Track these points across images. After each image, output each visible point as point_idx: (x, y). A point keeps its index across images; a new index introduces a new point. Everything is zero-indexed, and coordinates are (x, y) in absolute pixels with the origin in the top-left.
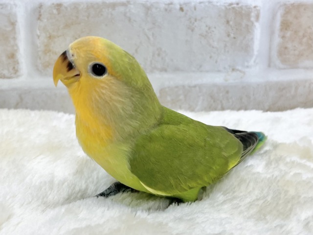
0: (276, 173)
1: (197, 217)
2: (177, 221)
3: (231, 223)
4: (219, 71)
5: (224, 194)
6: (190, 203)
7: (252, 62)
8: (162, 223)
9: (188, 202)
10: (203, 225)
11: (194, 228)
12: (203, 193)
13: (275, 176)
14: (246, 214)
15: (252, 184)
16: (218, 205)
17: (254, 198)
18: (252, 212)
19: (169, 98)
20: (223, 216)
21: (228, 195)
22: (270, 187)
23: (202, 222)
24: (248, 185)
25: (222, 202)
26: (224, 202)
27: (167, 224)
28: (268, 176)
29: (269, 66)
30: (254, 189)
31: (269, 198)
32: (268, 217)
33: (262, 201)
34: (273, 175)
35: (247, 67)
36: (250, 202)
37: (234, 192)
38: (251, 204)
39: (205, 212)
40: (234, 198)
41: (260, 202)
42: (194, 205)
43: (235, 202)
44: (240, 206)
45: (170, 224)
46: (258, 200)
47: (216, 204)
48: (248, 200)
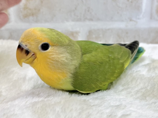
0: (153, 75)
1: (106, 97)
2: (94, 99)
3: (126, 101)
4: (122, 21)
5: (123, 86)
6: (103, 91)
7: (141, 16)
8: (86, 100)
9: (102, 90)
10: (109, 101)
11: (104, 103)
12: (110, 86)
13: (152, 76)
14: (134, 96)
15: (139, 81)
16: (118, 92)
17: (140, 88)
18: (138, 95)
19: (94, 36)
20: (122, 97)
21: (124, 86)
22: (149, 82)
23: (109, 100)
24: (137, 81)
25: (121, 90)
26: (122, 90)
27: (88, 101)
28: (149, 76)
29: (151, 18)
30: (140, 83)
31: (149, 88)
32: (147, 98)
33: (144, 90)
34: (151, 76)
35: (139, 19)
36: (137, 90)
37: (129, 85)
38: (138, 92)
39: (111, 95)
40: (128, 88)
41: (143, 90)
42: (105, 92)
43: (129, 90)
44: (131, 92)
45: (90, 101)
46: (142, 89)
47: (117, 91)
48: (136, 89)
